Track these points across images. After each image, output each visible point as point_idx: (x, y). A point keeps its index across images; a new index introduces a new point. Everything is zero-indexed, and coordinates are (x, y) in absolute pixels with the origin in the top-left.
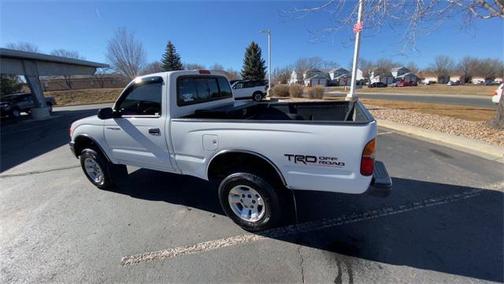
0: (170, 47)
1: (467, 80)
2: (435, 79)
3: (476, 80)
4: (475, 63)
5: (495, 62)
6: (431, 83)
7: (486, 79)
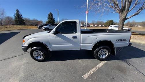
0: (17, 11)
1: (98, 26)
2: (92, 25)
3: (99, 26)
4: (99, 22)
5: (103, 22)
6: (92, 26)
7: (101, 25)
